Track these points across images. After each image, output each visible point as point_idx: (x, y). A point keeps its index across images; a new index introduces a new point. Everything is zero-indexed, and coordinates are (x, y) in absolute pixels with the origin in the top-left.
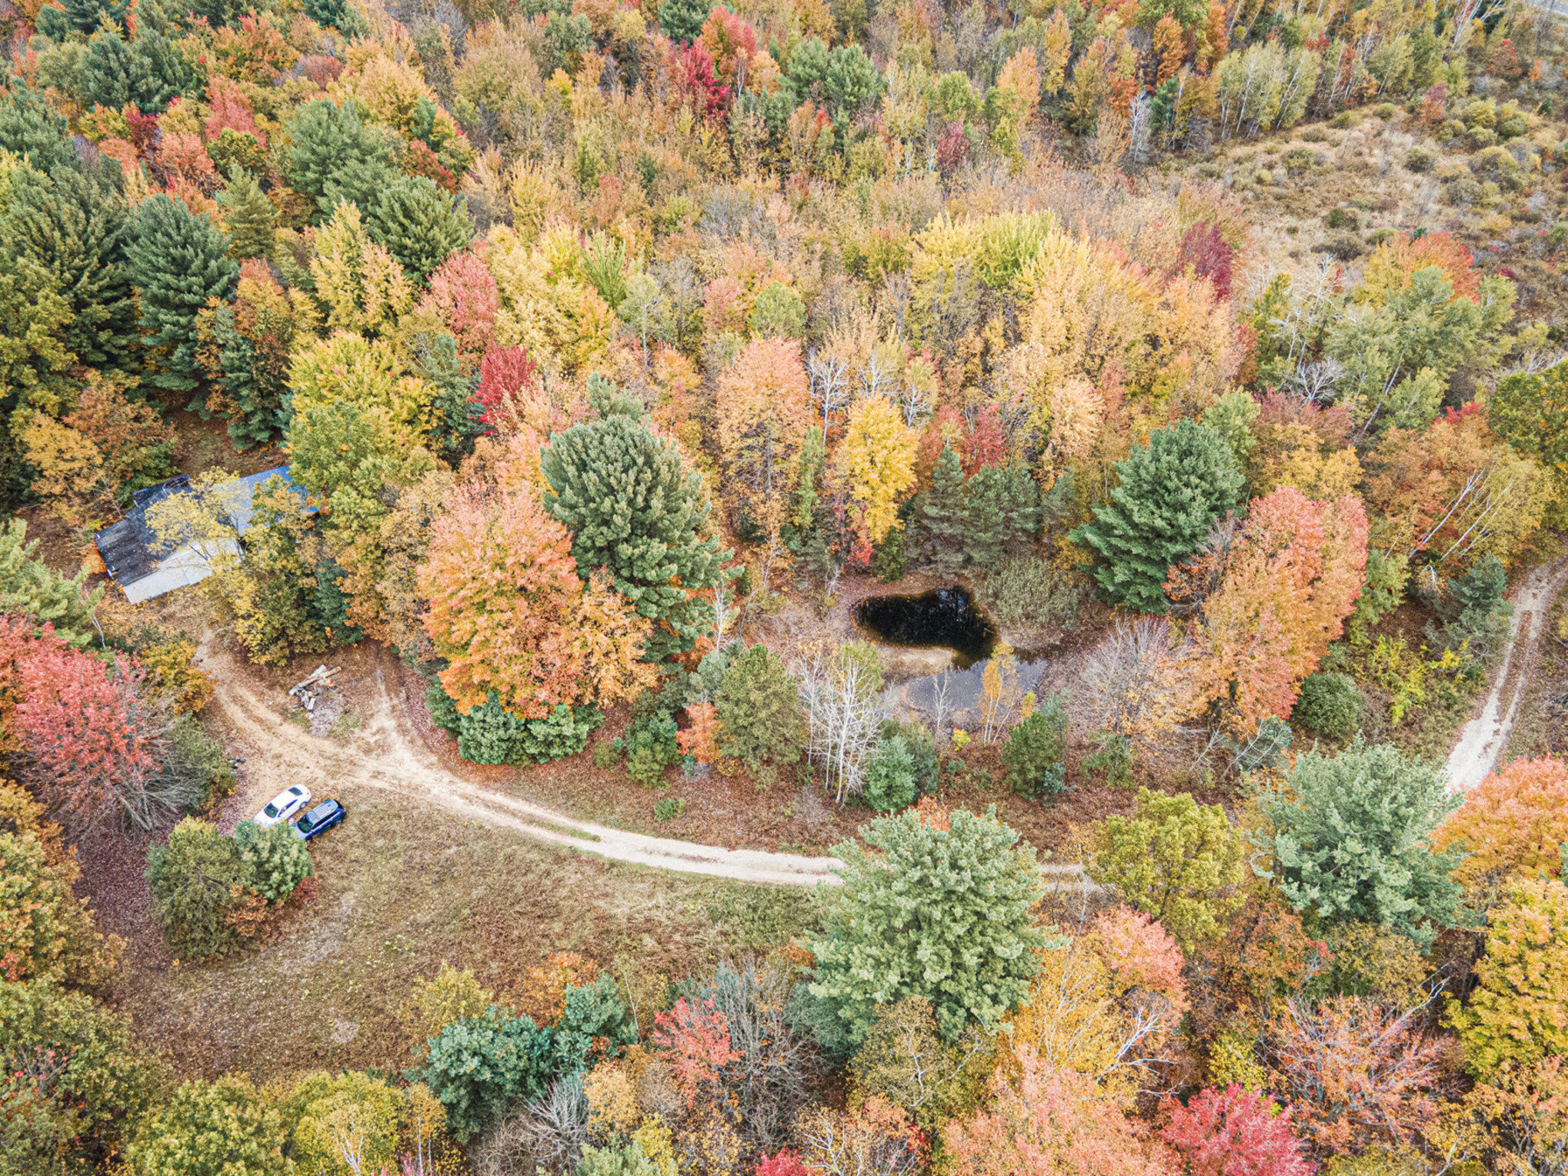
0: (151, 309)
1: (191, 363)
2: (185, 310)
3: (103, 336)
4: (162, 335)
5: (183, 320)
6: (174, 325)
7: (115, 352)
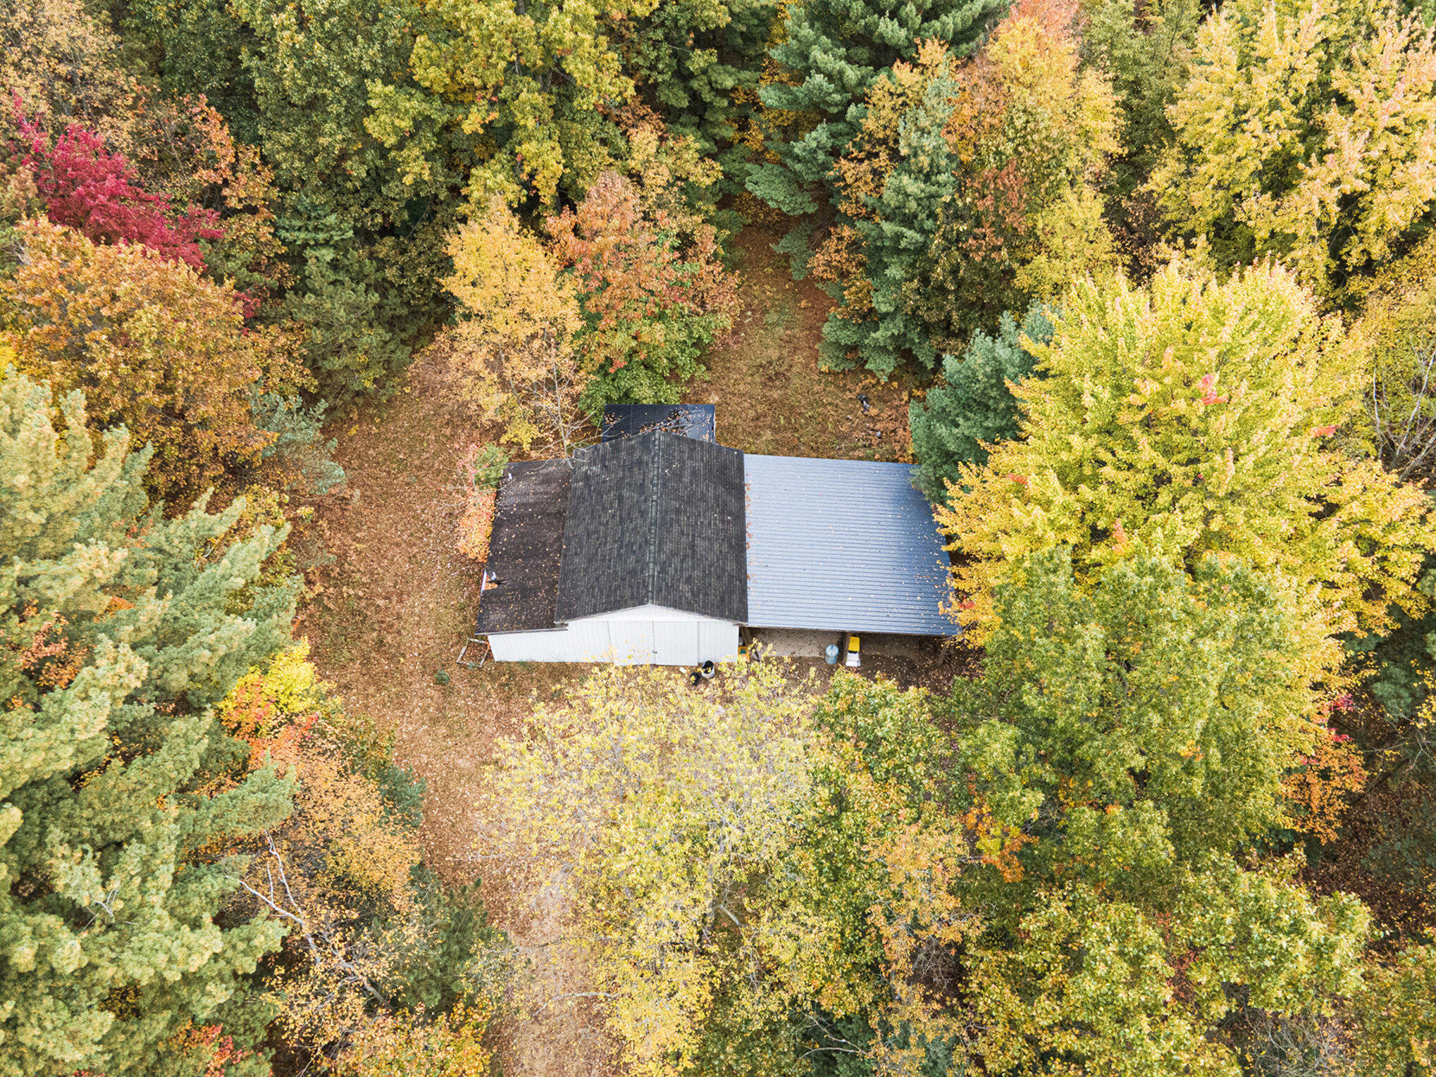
0: (806, 31)
1: (825, 167)
2: (863, 53)
3: (699, 60)
4: (800, 91)
5: (852, 74)
6: (830, 77)
7: (707, 96)
